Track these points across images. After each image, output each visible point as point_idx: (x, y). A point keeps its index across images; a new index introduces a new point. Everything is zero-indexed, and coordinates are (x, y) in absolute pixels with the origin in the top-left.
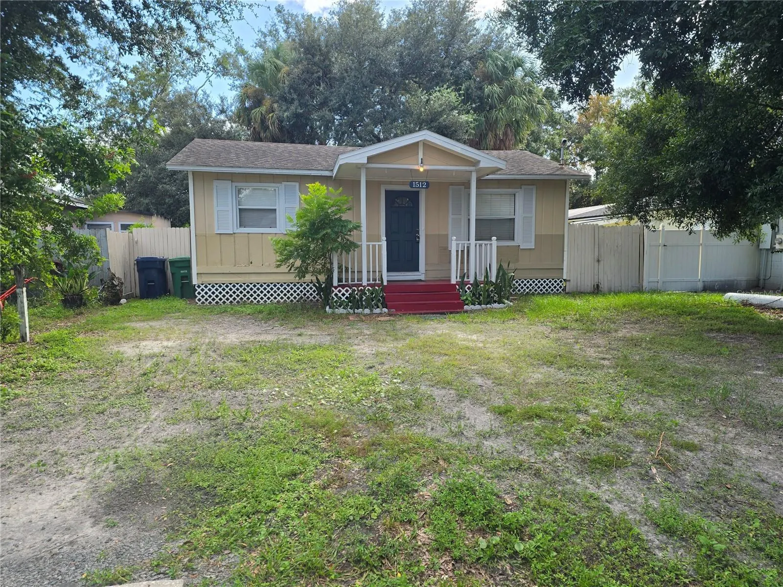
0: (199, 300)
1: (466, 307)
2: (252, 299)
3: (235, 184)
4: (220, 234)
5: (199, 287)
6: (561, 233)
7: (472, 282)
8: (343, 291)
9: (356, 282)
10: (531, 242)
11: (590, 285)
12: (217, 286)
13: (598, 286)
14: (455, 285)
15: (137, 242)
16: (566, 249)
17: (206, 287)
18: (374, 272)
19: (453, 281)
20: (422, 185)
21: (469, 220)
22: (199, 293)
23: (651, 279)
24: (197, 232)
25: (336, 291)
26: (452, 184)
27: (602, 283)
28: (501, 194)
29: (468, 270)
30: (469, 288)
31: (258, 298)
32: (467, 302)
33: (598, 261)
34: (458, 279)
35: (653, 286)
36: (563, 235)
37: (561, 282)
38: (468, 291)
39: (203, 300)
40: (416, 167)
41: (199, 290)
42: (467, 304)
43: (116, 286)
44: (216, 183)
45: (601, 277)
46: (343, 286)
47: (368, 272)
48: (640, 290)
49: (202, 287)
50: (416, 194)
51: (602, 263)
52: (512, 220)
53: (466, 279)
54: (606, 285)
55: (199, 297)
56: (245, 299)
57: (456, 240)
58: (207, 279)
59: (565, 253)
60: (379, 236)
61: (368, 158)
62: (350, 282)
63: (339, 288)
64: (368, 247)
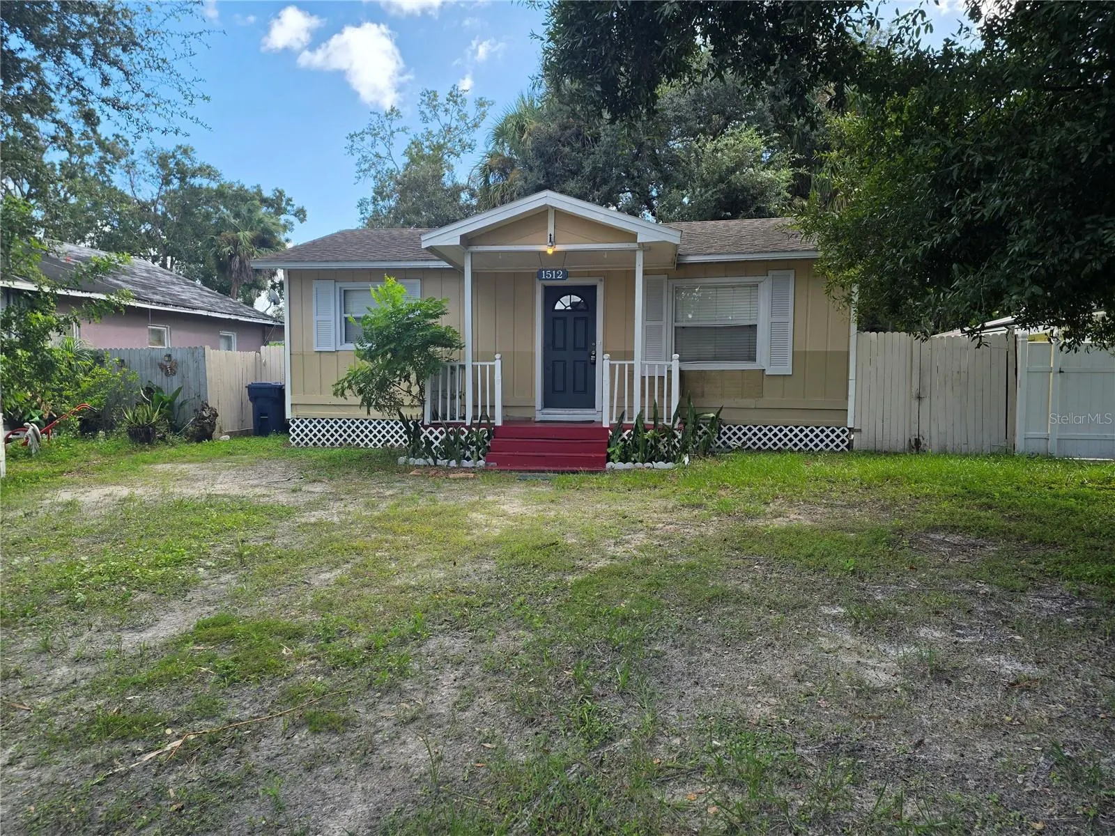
0: (294, 439)
1: (609, 465)
2: (358, 440)
3: (338, 285)
4: (320, 352)
5: (294, 422)
6: (845, 349)
7: (634, 426)
8: (436, 433)
9: (457, 420)
10: (785, 364)
11: (900, 438)
12: (315, 422)
13: (918, 442)
15: (265, 364)
16: (852, 375)
17: (302, 422)
19: (605, 424)
20: (556, 275)
22: (294, 431)
23: (1031, 433)
24: (293, 350)
25: (426, 433)
27: (927, 437)
28: (733, 287)
30: (629, 435)
31: (367, 440)
32: (613, 457)
33: (919, 398)
34: (614, 421)
35: (1036, 446)
36: (848, 353)
37: (843, 432)
38: (628, 440)
39: (298, 439)
40: (543, 248)
41: (293, 426)
42: (612, 460)
43: (205, 418)
44: (316, 284)
45: (924, 426)
46: (436, 426)
48: (1006, 452)
49: (298, 422)
50: (592, 291)
51: (926, 402)
52: (753, 328)
53: (625, 421)
54: (935, 441)
55: (294, 435)
56: (349, 440)
58: (303, 412)
59: (852, 384)
60: (533, 355)
61: (462, 237)
62: (448, 420)
63: (430, 428)
64: (474, 369)
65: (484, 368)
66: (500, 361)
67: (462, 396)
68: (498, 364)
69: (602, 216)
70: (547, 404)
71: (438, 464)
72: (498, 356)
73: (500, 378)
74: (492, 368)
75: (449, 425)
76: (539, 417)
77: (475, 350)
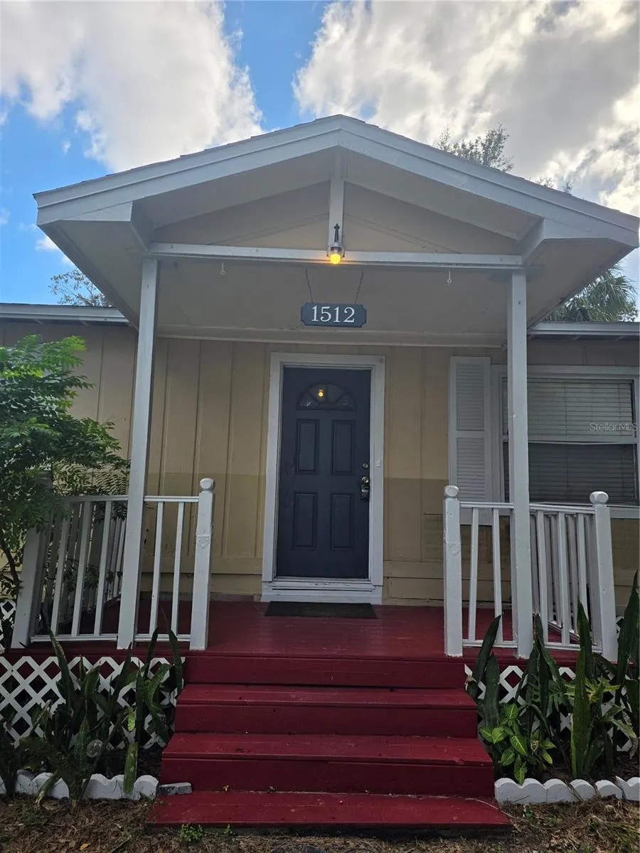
7: (524, 654)
14: (457, 663)
18: (167, 575)
19: (454, 648)
20: (342, 316)
21: (506, 444)
26: (456, 352)
29: (507, 601)
30: (512, 679)
32: (506, 759)
34: (474, 642)
38: (512, 692)
40: (319, 256)
42: (509, 772)
47: (146, 574)
50: (361, 379)
53: (500, 643)
57: (458, 497)
60: (261, 480)
61: (137, 206)
62: (74, 636)
63: (24, 659)
64: (148, 508)
65: (170, 509)
66: (210, 495)
67: (114, 576)
68: (205, 501)
69: (464, 180)
70: (283, 569)
71: (19, 789)
72: (206, 483)
73: (208, 535)
74: (191, 510)
75: (72, 649)
76: (268, 594)
77: (154, 470)
